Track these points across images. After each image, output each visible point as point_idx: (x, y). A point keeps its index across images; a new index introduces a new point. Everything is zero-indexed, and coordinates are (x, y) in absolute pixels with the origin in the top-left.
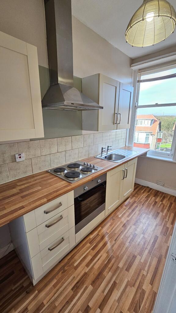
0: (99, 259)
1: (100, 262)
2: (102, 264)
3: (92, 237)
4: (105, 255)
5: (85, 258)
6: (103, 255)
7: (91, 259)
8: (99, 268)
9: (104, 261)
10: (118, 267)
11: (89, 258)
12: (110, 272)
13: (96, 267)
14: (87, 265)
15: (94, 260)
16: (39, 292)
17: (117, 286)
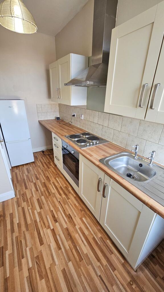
0: (53, 188)
1: (51, 188)
2: (50, 188)
3: (70, 189)
4: (53, 191)
5: (58, 182)
6: (54, 190)
7: (55, 185)
8: (49, 187)
9: (51, 190)
10: (42, 195)
11: (57, 184)
12: (43, 190)
13: (50, 186)
14: (53, 183)
15: (54, 186)
16: (54, 168)
17: (36, 191)
